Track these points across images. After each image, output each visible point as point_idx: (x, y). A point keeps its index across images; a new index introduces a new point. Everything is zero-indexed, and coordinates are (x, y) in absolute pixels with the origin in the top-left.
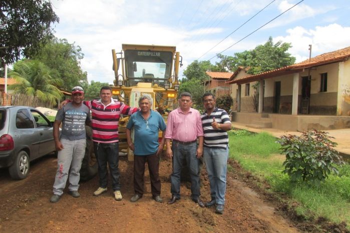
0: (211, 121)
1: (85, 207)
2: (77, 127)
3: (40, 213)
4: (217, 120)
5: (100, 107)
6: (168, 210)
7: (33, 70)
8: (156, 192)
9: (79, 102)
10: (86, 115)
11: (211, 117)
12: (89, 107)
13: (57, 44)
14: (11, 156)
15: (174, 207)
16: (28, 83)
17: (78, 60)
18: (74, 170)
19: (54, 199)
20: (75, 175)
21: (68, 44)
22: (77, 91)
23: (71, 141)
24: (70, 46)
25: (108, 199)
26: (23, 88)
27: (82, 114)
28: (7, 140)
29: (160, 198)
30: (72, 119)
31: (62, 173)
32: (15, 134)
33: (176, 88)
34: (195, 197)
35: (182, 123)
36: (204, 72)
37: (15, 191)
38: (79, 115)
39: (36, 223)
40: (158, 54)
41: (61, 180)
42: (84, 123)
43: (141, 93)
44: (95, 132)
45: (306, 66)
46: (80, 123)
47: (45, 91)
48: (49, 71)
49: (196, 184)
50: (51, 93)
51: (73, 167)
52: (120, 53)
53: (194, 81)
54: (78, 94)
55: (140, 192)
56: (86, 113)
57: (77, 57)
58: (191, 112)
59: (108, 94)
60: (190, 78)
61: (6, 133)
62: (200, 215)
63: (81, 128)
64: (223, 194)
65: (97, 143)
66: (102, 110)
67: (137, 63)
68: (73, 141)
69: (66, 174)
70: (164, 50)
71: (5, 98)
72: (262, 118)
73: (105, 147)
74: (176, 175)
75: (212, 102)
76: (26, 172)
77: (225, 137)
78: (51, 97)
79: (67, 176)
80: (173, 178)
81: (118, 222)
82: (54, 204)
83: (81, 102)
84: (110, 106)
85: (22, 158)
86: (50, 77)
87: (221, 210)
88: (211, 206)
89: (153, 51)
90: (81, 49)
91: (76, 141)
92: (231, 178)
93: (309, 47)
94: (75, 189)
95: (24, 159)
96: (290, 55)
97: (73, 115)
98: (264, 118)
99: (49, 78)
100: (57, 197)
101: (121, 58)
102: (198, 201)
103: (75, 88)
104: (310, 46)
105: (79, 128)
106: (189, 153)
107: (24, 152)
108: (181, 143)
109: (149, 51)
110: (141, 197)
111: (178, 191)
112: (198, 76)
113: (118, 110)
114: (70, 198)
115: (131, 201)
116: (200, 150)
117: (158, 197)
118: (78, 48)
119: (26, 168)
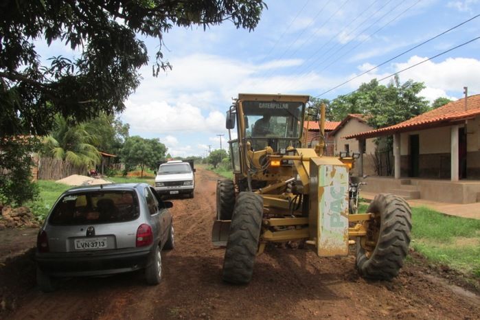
14: (150, 252)
16: (55, 141)
26: (50, 149)
40: (286, 106)
43: (333, 166)
45: (470, 116)
47: (78, 152)
50: (86, 154)
70: (294, 101)
72: (402, 186)
78: (87, 160)
86: (86, 132)
89: (279, 102)
93: (464, 90)
96: (423, 98)
98: (405, 186)
99: (85, 135)
104: (466, 88)
109: (274, 102)
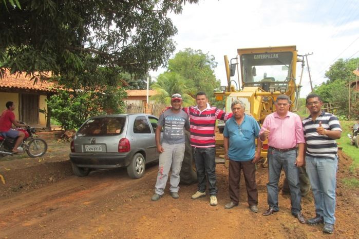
0: (316, 126)
1: (179, 208)
2: (175, 132)
3: (139, 209)
4: (324, 126)
5: (196, 113)
6: (261, 221)
7: (171, 81)
8: (253, 201)
9: (177, 108)
10: (184, 120)
11: (317, 122)
12: (187, 113)
13: (193, 55)
14: (128, 156)
15: (268, 219)
16: (166, 93)
17: (212, 69)
18: (174, 172)
19: (154, 198)
20: (176, 177)
21: (203, 55)
22: (176, 98)
23: (171, 145)
24: (205, 56)
25: (203, 203)
26: (163, 98)
27: (180, 120)
28: (125, 144)
29: (256, 208)
30: (171, 124)
31: (162, 174)
32: (132, 138)
33: (282, 91)
34: (295, 211)
35: (278, 128)
36: (351, 72)
37: (128, 187)
38: (177, 121)
39: (132, 216)
40: (276, 56)
41: (162, 181)
42: (182, 128)
43: (238, 97)
44: (192, 137)
46: (179, 128)
48: (185, 82)
49: (296, 197)
51: (173, 170)
52: (235, 59)
53: (338, 83)
54: (177, 101)
55: (235, 199)
56: (184, 118)
57: (211, 66)
58: (289, 117)
59: (203, 99)
60: (334, 80)
61: (125, 137)
62: (291, 231)
63: (180, 133)
64: (332, 211)
65: (194, 147)
66: (198, 115)
67: (257, 67)
68: (172, 145)
69: (166, 175)
70: (283, 51)
71: (147, 107)
73: (202, 152)
74: (272, 185)
75: (317, 105)
76: (141, 173)
77: (333, 145)
79: (167, 177)
80: (269, 187)
81: (203, 226)
82: (154, 202)
83: (180, 108)
84: (205, 111)
85: (138, 160)
86: (185, 86)
87: (330, 229)
88: (313, 224)
89: (270, 53)
90: (214, 58)
91: (175, 145)
92: (355, 195)
94: (175, 190)
95: (140, 160)
97: (171, 121)
99: (184, 88)
100: (158, 196)
101: (237, 64)
102: (299, 216)
103: (174, 95)
105: (177, 133)
106: (286, 162)
107: (140, 154)
108: (277, 150)
109: (266, 53)
110: (236, 204)
111: (275, 202)
112: (343, 76)
113: (213, 115)
114: (170, 198)
115: (226, 208)
116: (299, 159)
117: (254, 206)
118: (212, 57)
119: (142, 169)
